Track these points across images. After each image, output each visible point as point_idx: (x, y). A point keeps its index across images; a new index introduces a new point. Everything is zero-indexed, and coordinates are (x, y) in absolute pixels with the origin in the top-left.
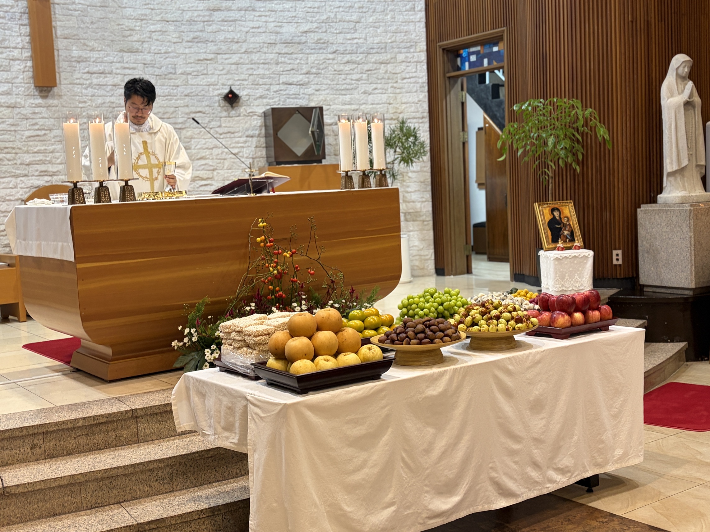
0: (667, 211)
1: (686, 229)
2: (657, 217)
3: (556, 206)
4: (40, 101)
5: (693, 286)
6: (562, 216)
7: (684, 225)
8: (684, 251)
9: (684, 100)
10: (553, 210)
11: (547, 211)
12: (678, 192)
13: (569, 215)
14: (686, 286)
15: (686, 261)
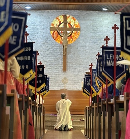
4: (64, 74)
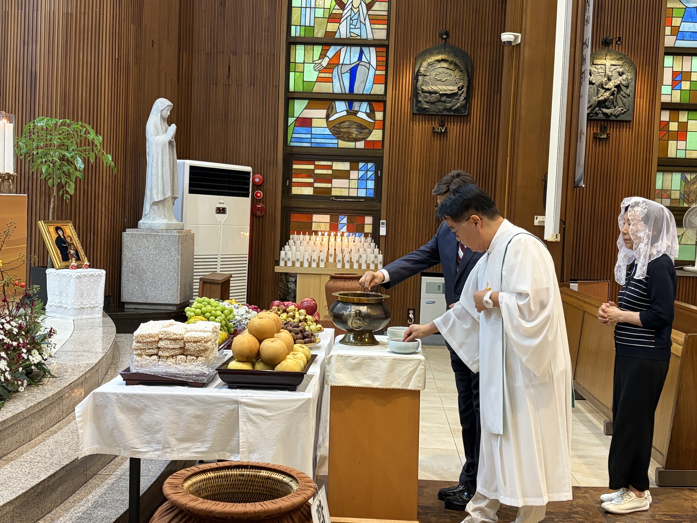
0: (155, 236)
1: (174, 252)
2: (144, 240)
3: (59, 225)
5: (179, 303)
6: (65, 236)
7: (173, 249)
8: (171, 272)
9: (169, 139)
10: (57, 229)
11: (52, 229)
12: (161, 219)
13: (71, 235)
14: (171, 302)
15: (173, 280)
